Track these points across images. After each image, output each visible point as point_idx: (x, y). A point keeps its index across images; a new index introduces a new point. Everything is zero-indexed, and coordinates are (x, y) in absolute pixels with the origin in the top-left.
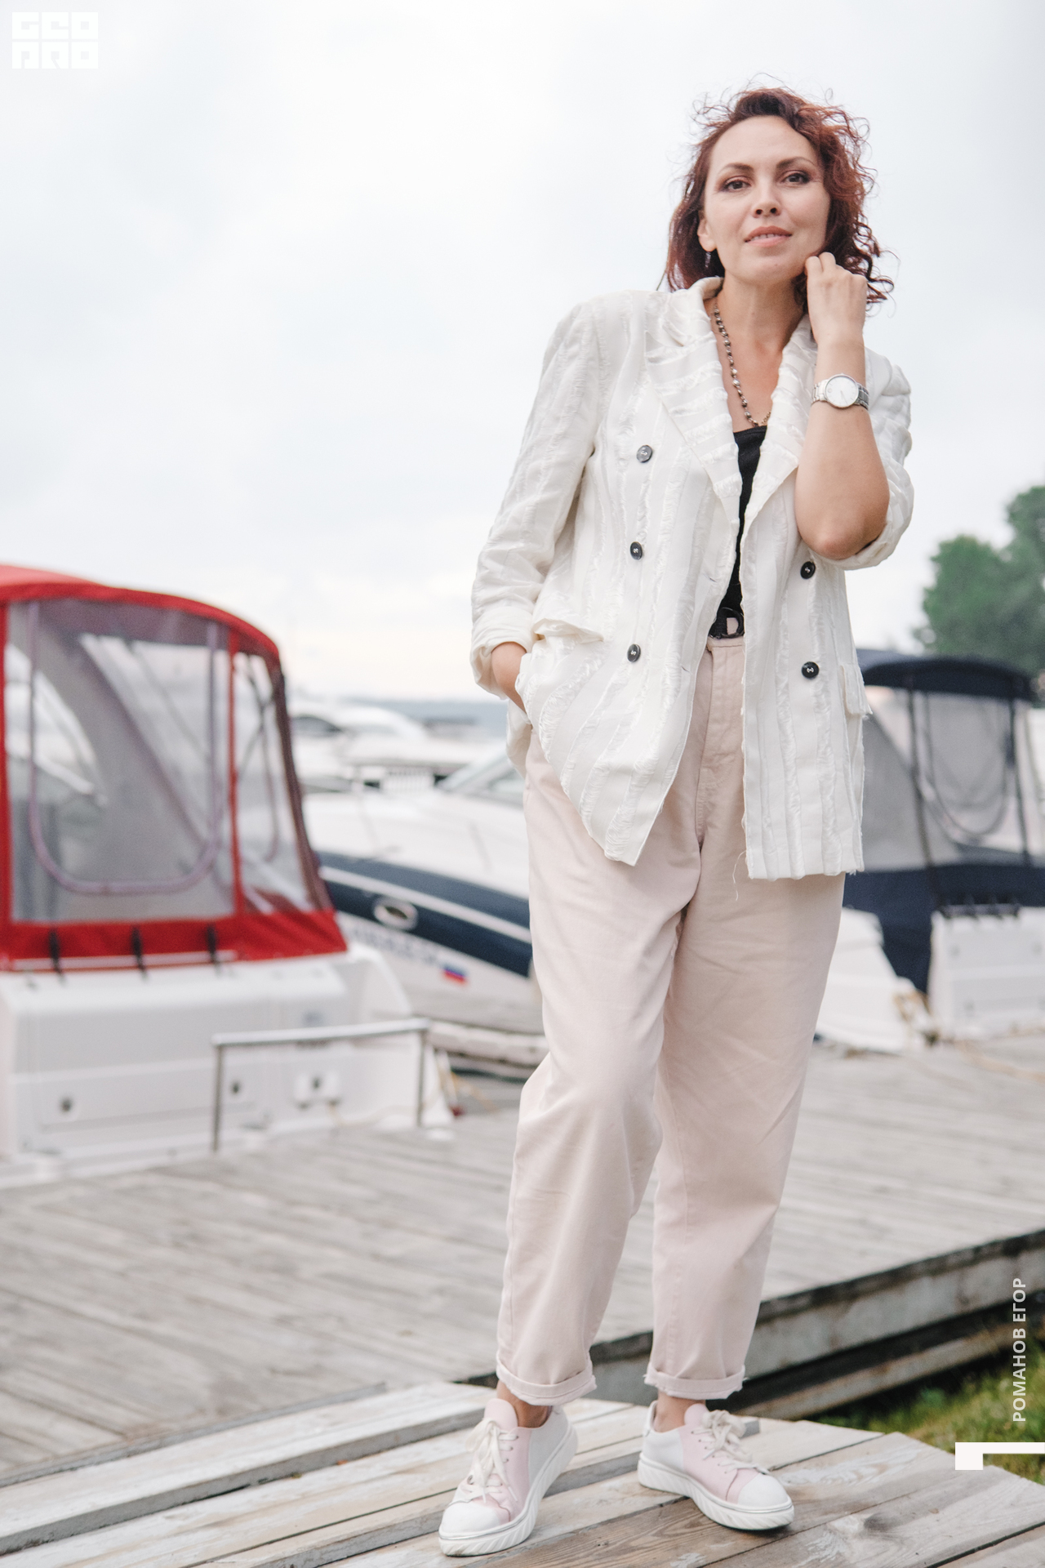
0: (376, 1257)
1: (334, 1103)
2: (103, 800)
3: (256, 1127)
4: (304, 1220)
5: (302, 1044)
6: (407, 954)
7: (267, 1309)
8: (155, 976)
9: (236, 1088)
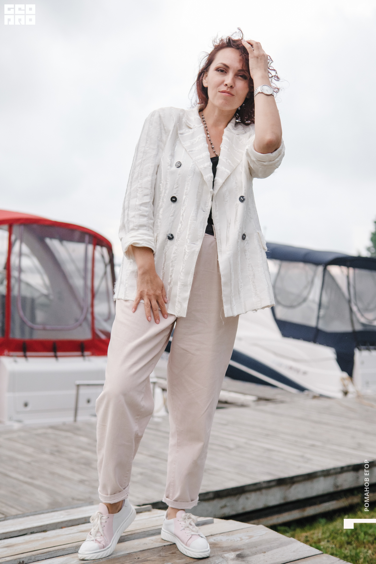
2: (51, 297)
7: (77, 477)
8: (61, 360)
9: (89, 401)
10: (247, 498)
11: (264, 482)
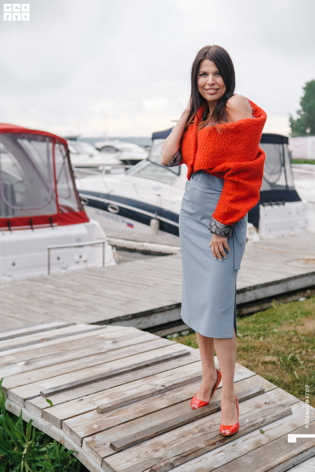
0: (74, 299)
1: (85, 262)
2: (25, 182)
3: (64, 268)
4: (60, 291)
5: (76, 247)
6: (117, 220)
7: (43, 311)
8: (36, 230)
9: (59, 259)
10: (156, 317)
11: (167, 306)
